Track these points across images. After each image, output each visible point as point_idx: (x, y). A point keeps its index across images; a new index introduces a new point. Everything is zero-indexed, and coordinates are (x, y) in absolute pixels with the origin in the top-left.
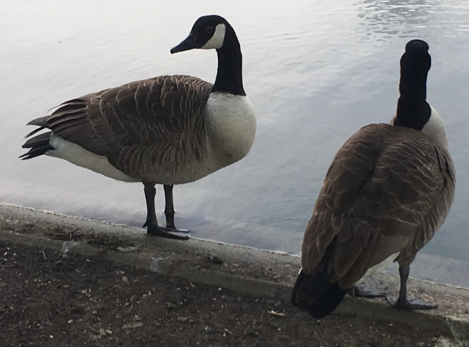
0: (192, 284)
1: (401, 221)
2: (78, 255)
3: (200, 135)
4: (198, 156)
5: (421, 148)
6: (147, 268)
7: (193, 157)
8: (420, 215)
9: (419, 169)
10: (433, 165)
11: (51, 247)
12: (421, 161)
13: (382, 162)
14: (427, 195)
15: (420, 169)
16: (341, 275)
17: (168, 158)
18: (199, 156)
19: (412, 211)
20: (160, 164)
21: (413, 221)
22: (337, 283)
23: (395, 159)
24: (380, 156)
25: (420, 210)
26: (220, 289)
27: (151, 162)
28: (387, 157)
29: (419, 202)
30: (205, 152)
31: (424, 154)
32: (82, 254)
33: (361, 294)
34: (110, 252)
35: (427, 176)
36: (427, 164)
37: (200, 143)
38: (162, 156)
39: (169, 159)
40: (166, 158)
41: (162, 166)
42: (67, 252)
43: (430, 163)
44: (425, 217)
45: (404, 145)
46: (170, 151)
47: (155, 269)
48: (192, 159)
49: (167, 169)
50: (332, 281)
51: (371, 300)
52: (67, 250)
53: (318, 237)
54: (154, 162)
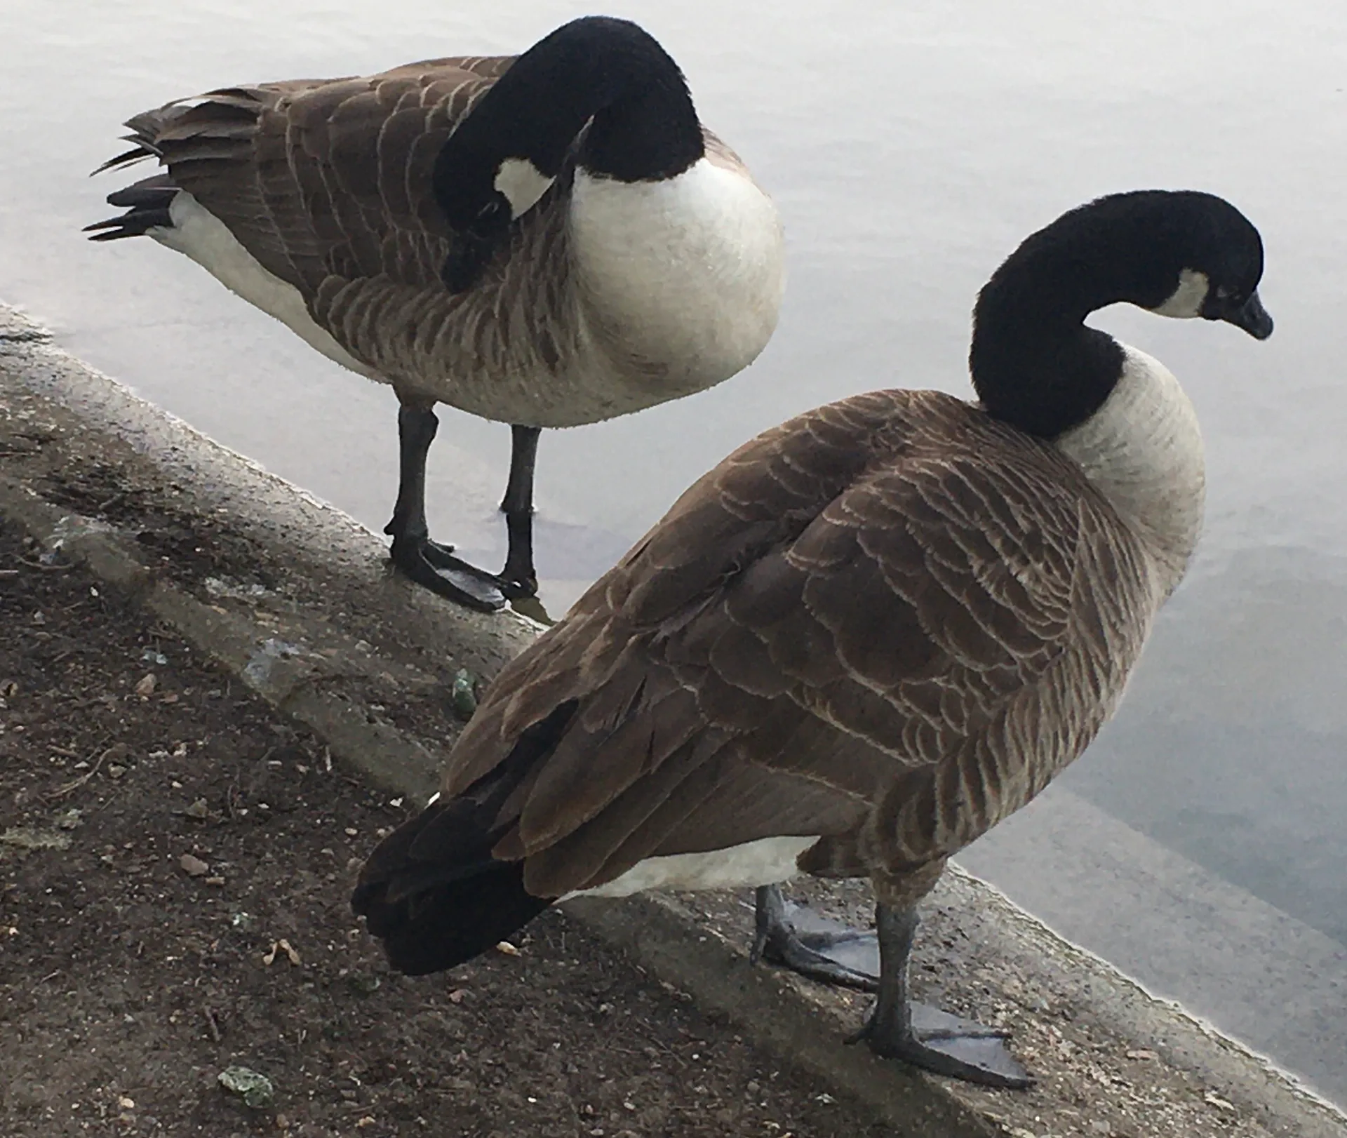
0: (328, 761)
1: (837, 724)
2: (81, 568)
3: (555, 289)
4: (550, 358)
5: (1018, 499)
6: (236, 668)
7: (533, 356)
8: (928, 728)
9: (976, 570)
10: (1048, 570)
11: (25, 519)
12: (997, 544)
13: (847, 504)
14: (980, 668)
15: (982, 570)
16: (533, 843)
17: (454, 335)
18: (557, 358)
19: (895, 703)
20: (429, 345)
21: (895, 742)
22: (517, 868)
23: (897, 508)
24: (860, 482)
25: (935, 713)
26: (396, 803)
27: (403, 336)
28: (874, 491)
29: (938, 681)
30: (577, 347)
31: (1023, 524)
32: (93, 567)
33: (793, 960)
34: (164, 586)
35: (1005, 601)
36: (1025, 562)
37: (557, 316)
38: (438, 322)
39: (458, 340)
40: (447, 334)
41: (433, 354)
42: (58, 548)
43: (1038, 560)
44: (954, 744)
45: (956, 472)
46: (462, 318)
47: (254, 676)
48: (531, 362)
49: (447, 366)
50: (499, 855)
51: (808, 992)
52: (60, 543)
53: (520, 691)
54: (412, 336)
